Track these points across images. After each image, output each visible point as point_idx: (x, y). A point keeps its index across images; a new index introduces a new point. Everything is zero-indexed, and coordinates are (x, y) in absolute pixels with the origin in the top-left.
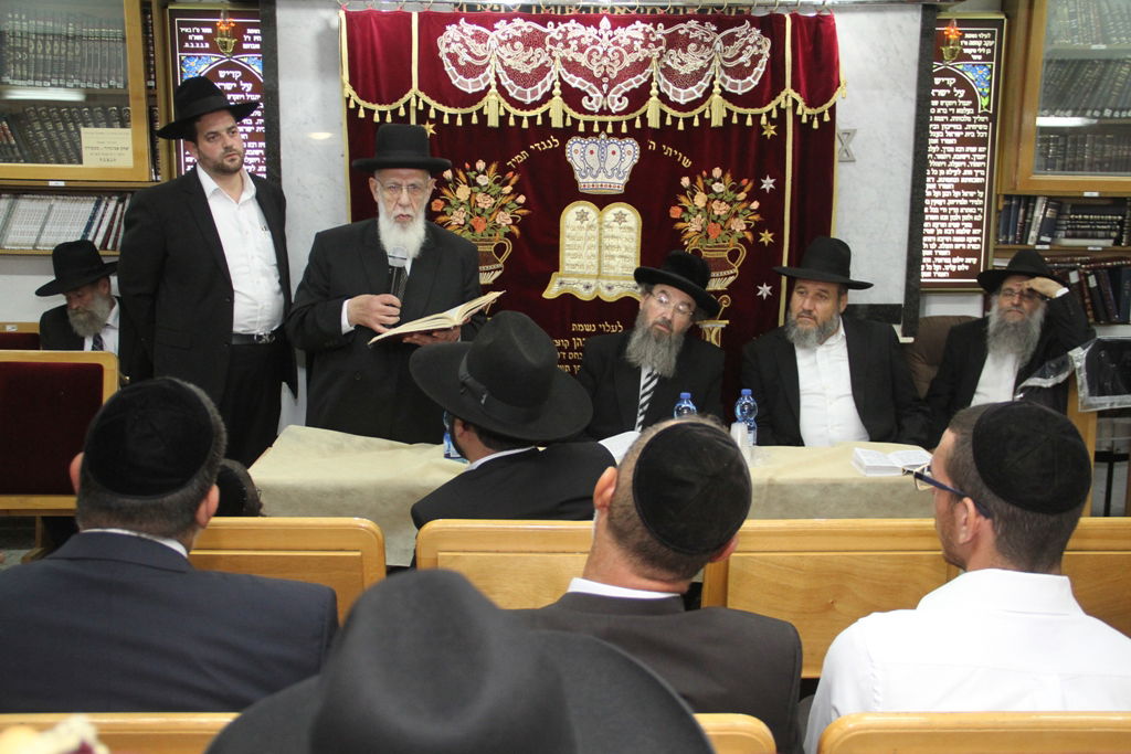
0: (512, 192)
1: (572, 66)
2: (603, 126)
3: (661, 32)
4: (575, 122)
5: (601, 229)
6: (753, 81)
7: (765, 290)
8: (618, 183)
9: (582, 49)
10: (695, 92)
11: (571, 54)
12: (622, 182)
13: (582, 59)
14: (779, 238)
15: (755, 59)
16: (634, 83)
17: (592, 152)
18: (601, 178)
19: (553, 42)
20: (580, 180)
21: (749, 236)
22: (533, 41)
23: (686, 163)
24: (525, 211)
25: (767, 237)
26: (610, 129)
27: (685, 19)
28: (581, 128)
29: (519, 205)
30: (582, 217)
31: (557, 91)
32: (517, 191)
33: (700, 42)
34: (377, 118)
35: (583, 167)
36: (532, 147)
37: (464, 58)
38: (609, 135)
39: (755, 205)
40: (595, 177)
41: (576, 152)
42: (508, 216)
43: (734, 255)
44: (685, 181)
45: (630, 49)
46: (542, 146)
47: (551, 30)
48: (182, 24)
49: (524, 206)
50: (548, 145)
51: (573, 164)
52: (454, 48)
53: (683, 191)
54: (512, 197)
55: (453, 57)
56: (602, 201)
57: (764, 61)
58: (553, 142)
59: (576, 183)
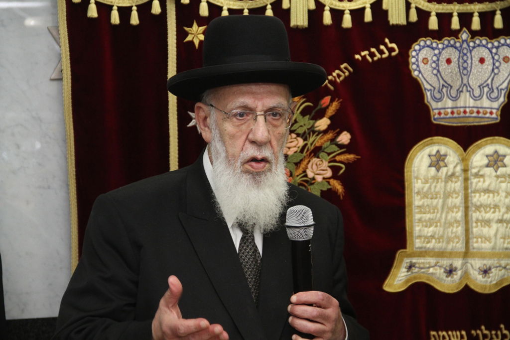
0: (330, 128)
2: (466, 19)
4: (424, 15)
5: (466, 180)
8: (489, 108)
12: (496, 105)
17: (449, 61)
18: (466, 101)
20: (433, 105)
24: (351, 157)
26: (476, 24)
28: (433, 23)
29: (341, 146)
30: (438, 161)
32: (336, 126)
34: (115, 18)
35: (436, 85)
36: (357, 57)
38: (474, 34)
40: (455, 99)
41: (425, 61)
42: (325, 164)
46: (372, 55)
49: (348, 149)
50: (382, 52)
51: (421, 79)
54: (330, 136)
56: (466, 136)
58: (389, 48)
59: (426, 109)
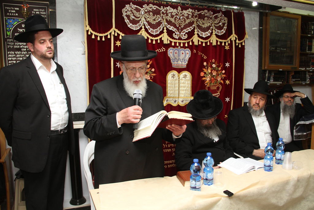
0: (150, 67)
1: (169, 22)
2: (180, 43)
3: (197, 13)
4: (171, 42)
5: (179, 80)
6: (224, 31)
7: (227, 99)
8: (184, 64)
9: (172, 16)
10: (208, 33)
11: (169, 18)
12: (185, 64)
13: (173, 20)
14: (231, 82)
15: (224, 24)
16: (189, 29)
17: (176, 53)
18: (179, 62)
19: (163, 13)
20: (173, 63)
21: (222, 82)
22: (156, 13)
23: (205, 57)
24: (155, 74)
25: (228, 82)
26: (182, 45)
27: (203, 9)
28: (173, 44)
29: (152, 72)
30: (173, 76)
31: (165, 31)
32: (152, 67)
33: (208, 17)
34: (99, 39)
35: (173, 58)
36: (156, 51)
37: (132, 17)
38: (181, 47)
39: (224, 72)
40: (177, 62)
41: (171, 52)
42: (149, 76)
43: (218, 88)
44: (205, 64)
45: (188, 18)
46: (159, 51)
47: (162, 9)
48: (5, 6)
49: (154, 72)
50: (162, 50)
51: (170, 57)
52: (129, 13)
53: (204, 67)
54: (150, 69)
55: (128, 17)
56: (180, 70)
57: (226, 25)
58: (163, 49)
59: (171, 64)
